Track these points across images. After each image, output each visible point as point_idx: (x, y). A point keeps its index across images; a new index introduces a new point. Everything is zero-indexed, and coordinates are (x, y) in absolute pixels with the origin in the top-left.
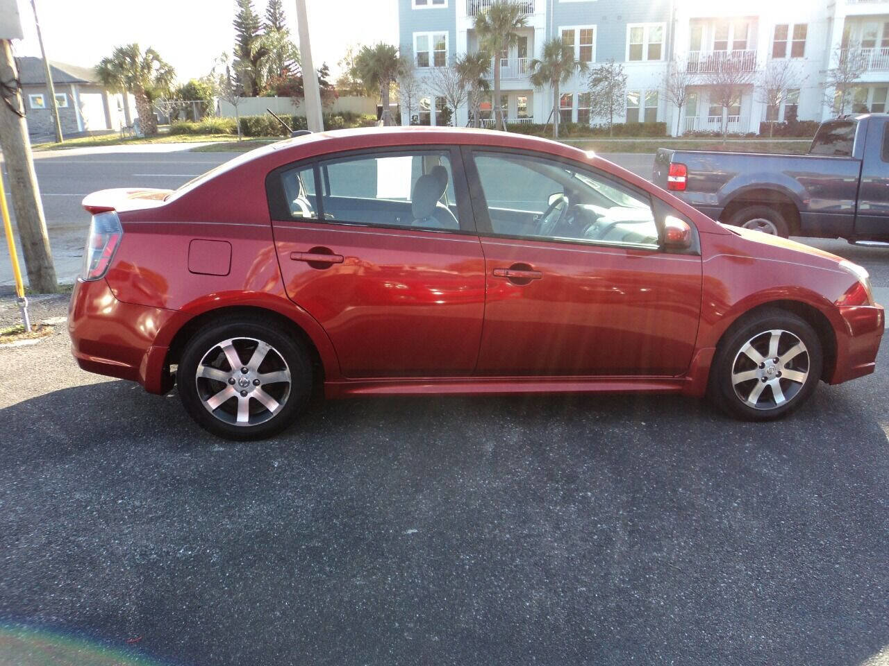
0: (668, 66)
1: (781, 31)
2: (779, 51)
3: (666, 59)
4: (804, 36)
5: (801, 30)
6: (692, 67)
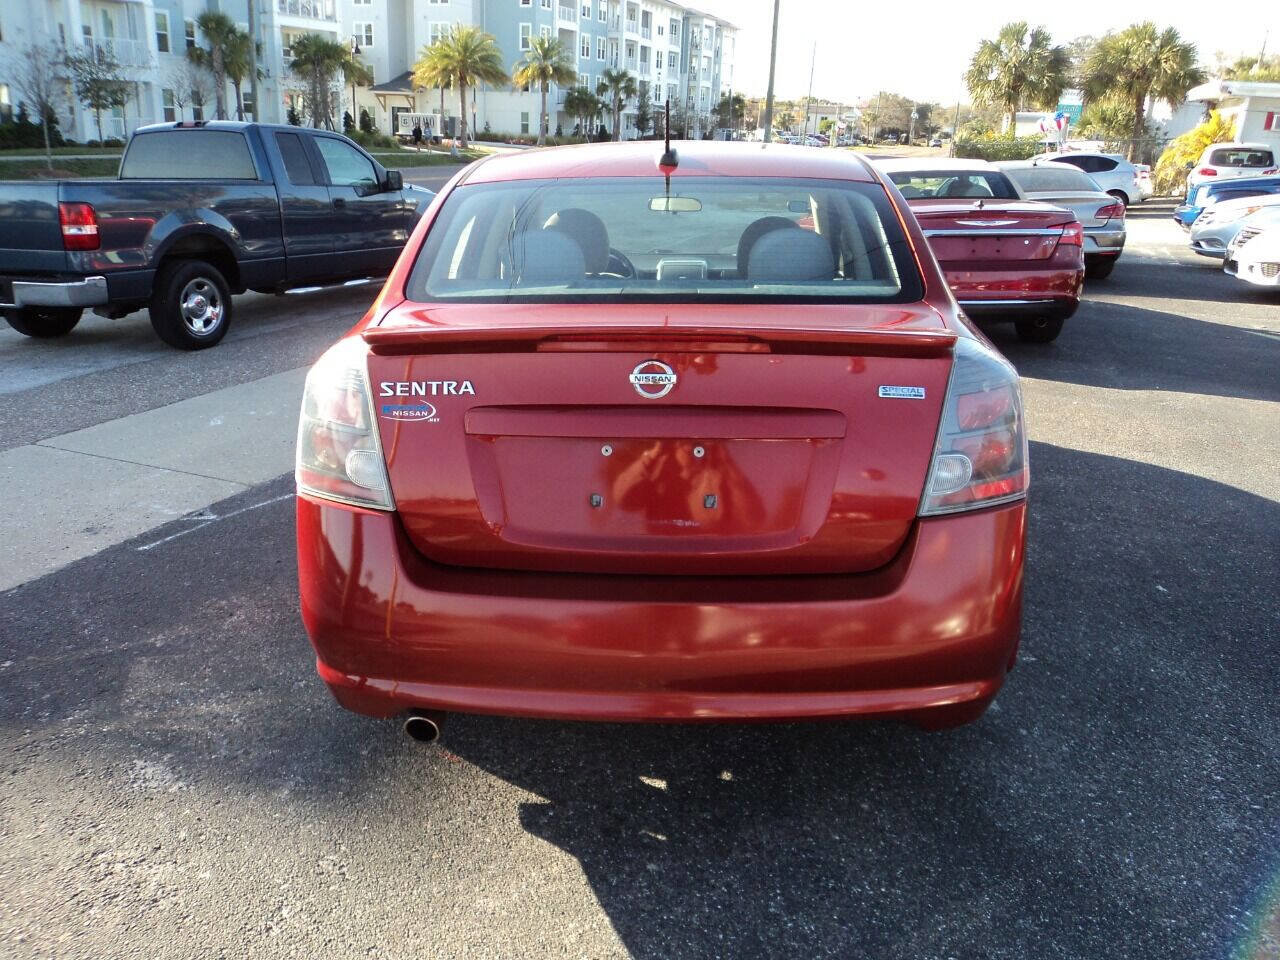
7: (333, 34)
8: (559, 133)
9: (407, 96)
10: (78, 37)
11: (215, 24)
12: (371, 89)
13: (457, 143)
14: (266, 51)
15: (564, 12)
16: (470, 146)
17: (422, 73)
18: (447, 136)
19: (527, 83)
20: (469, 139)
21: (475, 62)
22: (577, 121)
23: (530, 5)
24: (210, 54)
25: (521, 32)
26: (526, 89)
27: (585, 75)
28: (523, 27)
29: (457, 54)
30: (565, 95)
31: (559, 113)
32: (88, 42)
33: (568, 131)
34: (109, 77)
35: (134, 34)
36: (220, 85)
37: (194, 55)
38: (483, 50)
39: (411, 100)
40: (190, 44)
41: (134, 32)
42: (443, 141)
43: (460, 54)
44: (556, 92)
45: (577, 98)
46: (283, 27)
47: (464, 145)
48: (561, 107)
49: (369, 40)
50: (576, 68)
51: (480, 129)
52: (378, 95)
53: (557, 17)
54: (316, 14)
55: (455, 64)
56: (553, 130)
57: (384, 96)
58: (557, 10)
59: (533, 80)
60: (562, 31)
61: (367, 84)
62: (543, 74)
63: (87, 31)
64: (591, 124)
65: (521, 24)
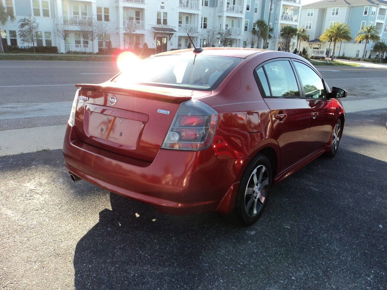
0: (54, 20)
1: (99, 9)
2: (99, 18)
3: (52, 17)
4: (108, 13)
5: (107, 10)
6: (65, 22)
7: (296, 25)
8: (370, 57)
9: (319, 44)
10: (224, 27)
11: (261, 23)
12: (308, 42)
13: (330, 59)
14: (275, 31)
15: (380, 16)
16: (334, 60)
17: (322, 37)
18: (327, 57)
19: (361, 41)
20: (334, 58)
21: (341, 33)
22: (378, 53)
23: (367, 15)
24: (258, 31)
25: (362, 24)
26: (360, 43)
27: (384, 38)
28: (363, 22)
29: (335, 31)
30: (375, 45)
31: (371, 51)
32: (226, 29)
33: (373, 57)
34: (229, 38)
35: (239, 27)
36: (259, 40)
37: (254, 32)
38: (345, 30)
39: (320, 45)
40: (254, 29)
41: (239, 26)
42: (326, 58)
43: (336, 31)
44: (371, 43)
45: (379, 46)
46: (281, 24)
47: (332, 60)
48: (372, 49)
49: (310, 28)
50: (380, 35)
51: (341, 55)
52: (309, 44)
53: (377, 18)
54: (292, 20)
55: (334, 34)
56: (367, 56)
57: (311, 44)
58: (377, 16)
59: (363, 40)
60: (377, 23)
61: (307, 40)
62: (367, 37)
63: (227, 26)
64: (383, 55)
65: (362, 22)
